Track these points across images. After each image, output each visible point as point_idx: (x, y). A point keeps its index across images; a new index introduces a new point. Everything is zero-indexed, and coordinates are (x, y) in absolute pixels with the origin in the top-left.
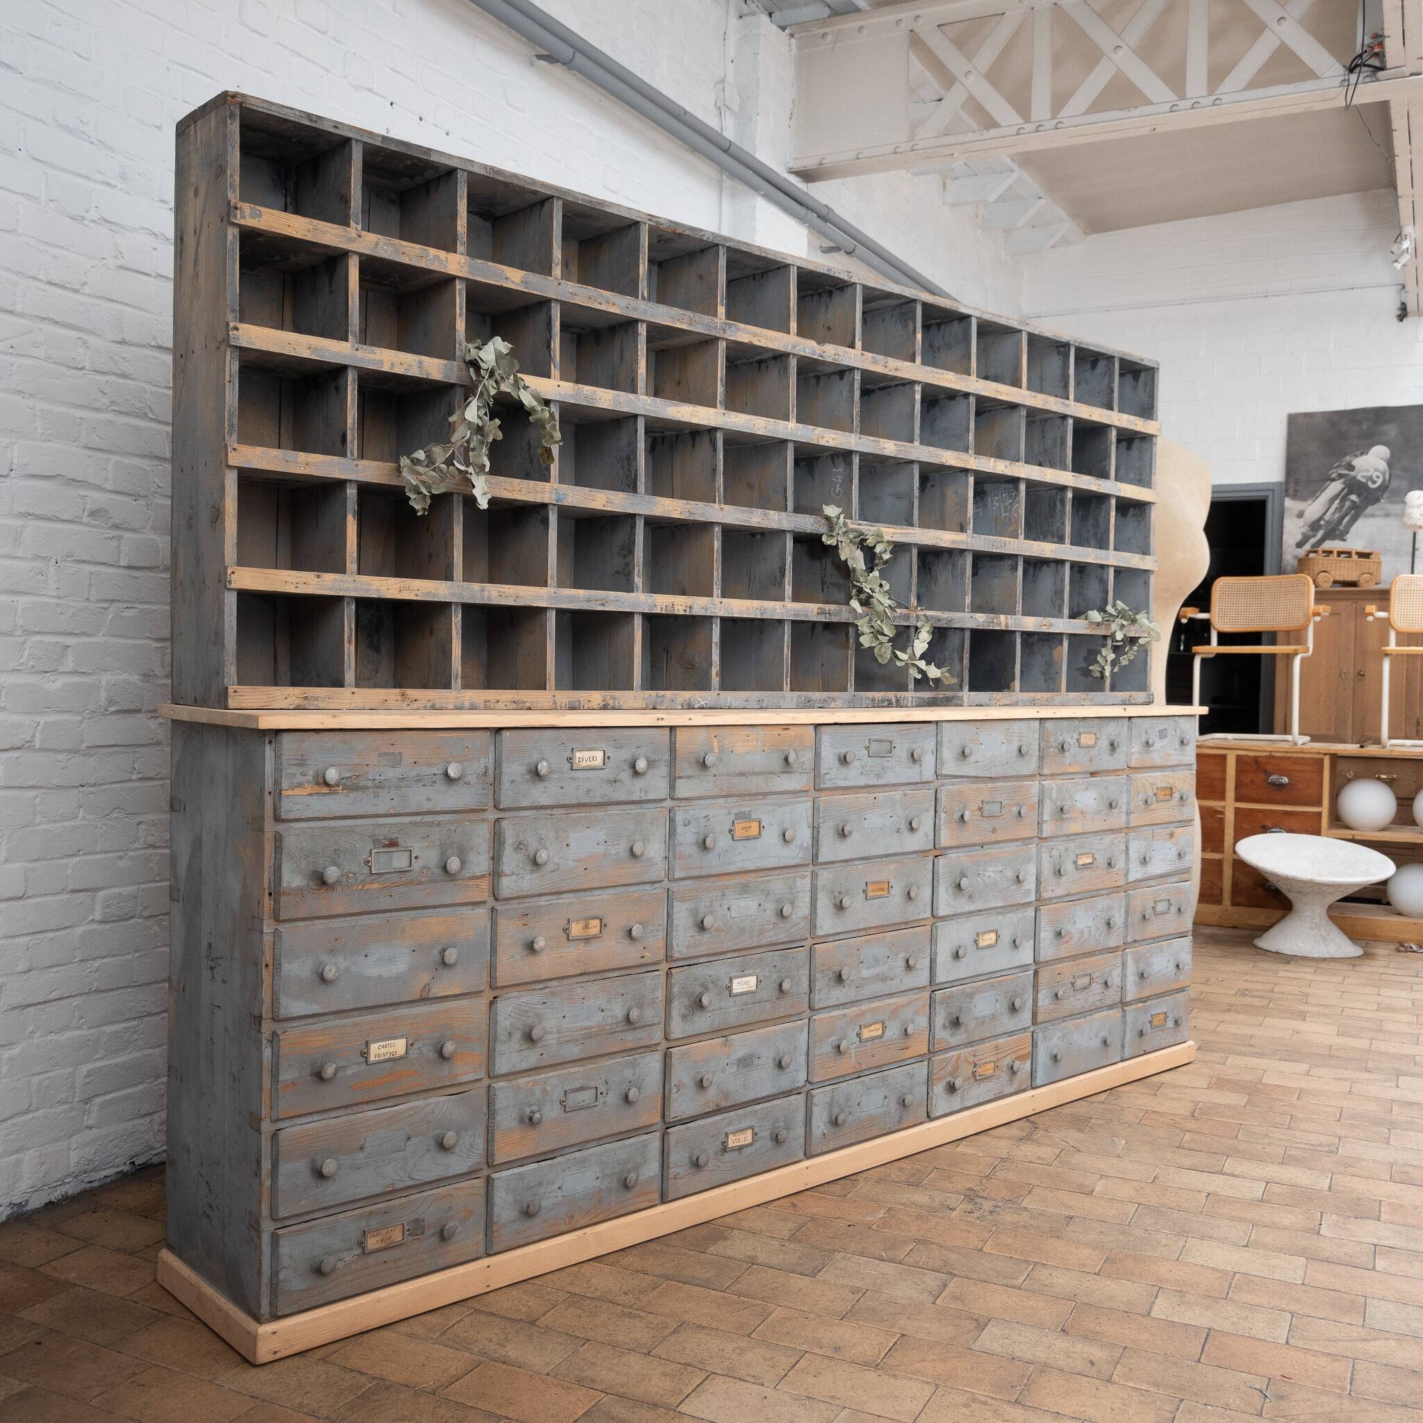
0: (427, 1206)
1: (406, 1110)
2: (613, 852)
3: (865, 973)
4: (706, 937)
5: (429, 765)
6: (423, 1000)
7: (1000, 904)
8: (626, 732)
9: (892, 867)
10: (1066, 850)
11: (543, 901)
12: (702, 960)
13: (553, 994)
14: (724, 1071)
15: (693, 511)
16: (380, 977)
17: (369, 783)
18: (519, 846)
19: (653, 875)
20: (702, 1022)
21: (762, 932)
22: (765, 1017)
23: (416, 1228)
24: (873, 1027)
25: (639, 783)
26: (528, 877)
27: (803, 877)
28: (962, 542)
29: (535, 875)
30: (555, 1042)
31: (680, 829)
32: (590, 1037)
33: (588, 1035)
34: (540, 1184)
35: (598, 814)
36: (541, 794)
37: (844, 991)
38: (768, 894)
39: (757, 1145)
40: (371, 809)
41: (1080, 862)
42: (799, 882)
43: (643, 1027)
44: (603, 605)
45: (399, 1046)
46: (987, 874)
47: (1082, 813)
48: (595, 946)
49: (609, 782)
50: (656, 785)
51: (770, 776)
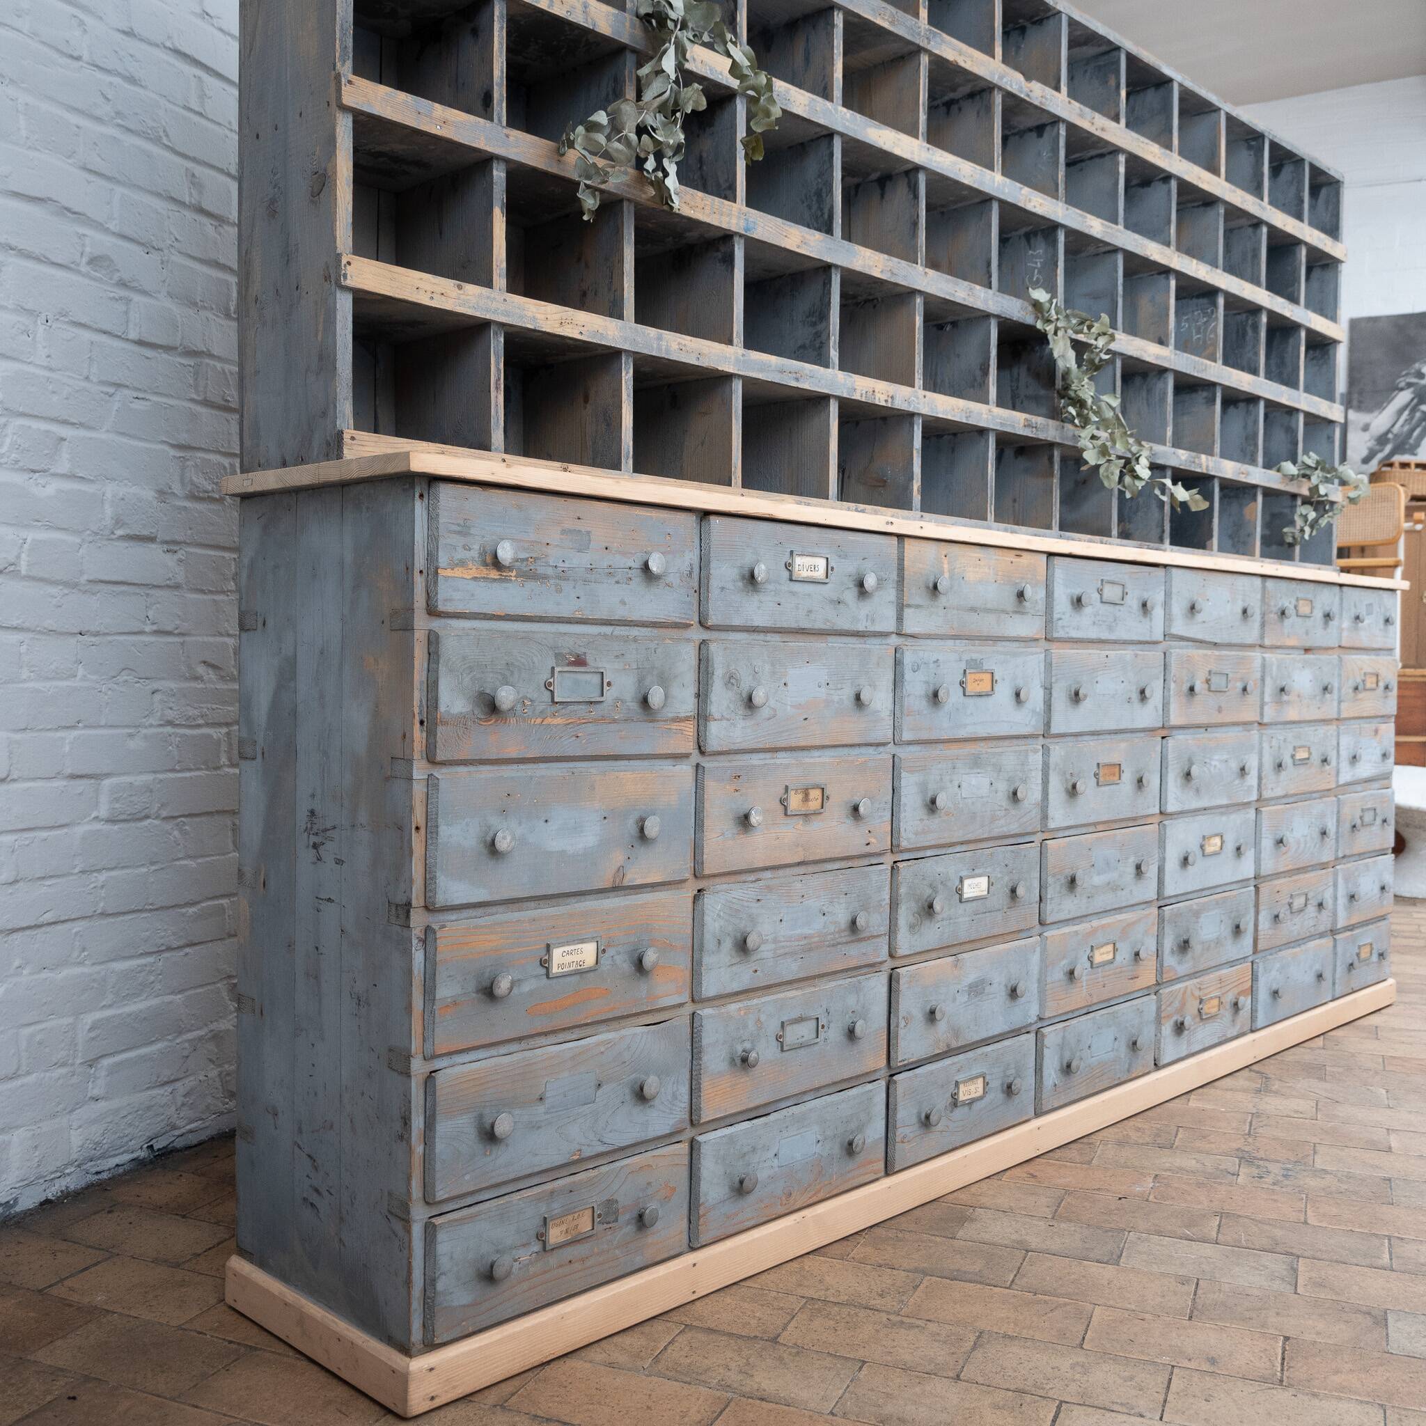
0: (621, 1182)
1: (598, 1044)
2: (836, 698)
3: (1097, 880)
4: (934, 822)
5: (624, 554)
6: (616, 888)
7: (1224, 802)
8: (851, 536)
9: (1123, 745)
10: (1285, 740)
11: (756, 760)
12: (929, 853)
13: (769, 888)
14: (954, 1000)
15: (895, 271)
16: (563, 852)
17: (550, 571)
18: (731, 680)
19: (877, 735)
20: (932, 934)
21: (994, 819)
22: (996, 931)
23: (607, 1214)
24: (1104, 949)
25: (865, 608)
26: (741, 723)
27: (1036, 751)
28: (1165, 358)
29: (749, 723)
30: (770, 955)
31: (908, 675)
32: (810, 950)
33: (809, 947)
34: (754, 1150)
35: (818, 644)
36: (757, 610)
37: (1077, 901)
38: (1001, 770)
39: (988, 1098)
40: (550, 609)
41: (1298, 757)
42: (1030, 758)
43: (869, 938)
44: (797, 379)
45: (587, 953)
46: (1213, 763)
47: (1299, 696)
48: (816, 825)
49: (832, 601)
50: (880, 612)
51: (1003, 616)
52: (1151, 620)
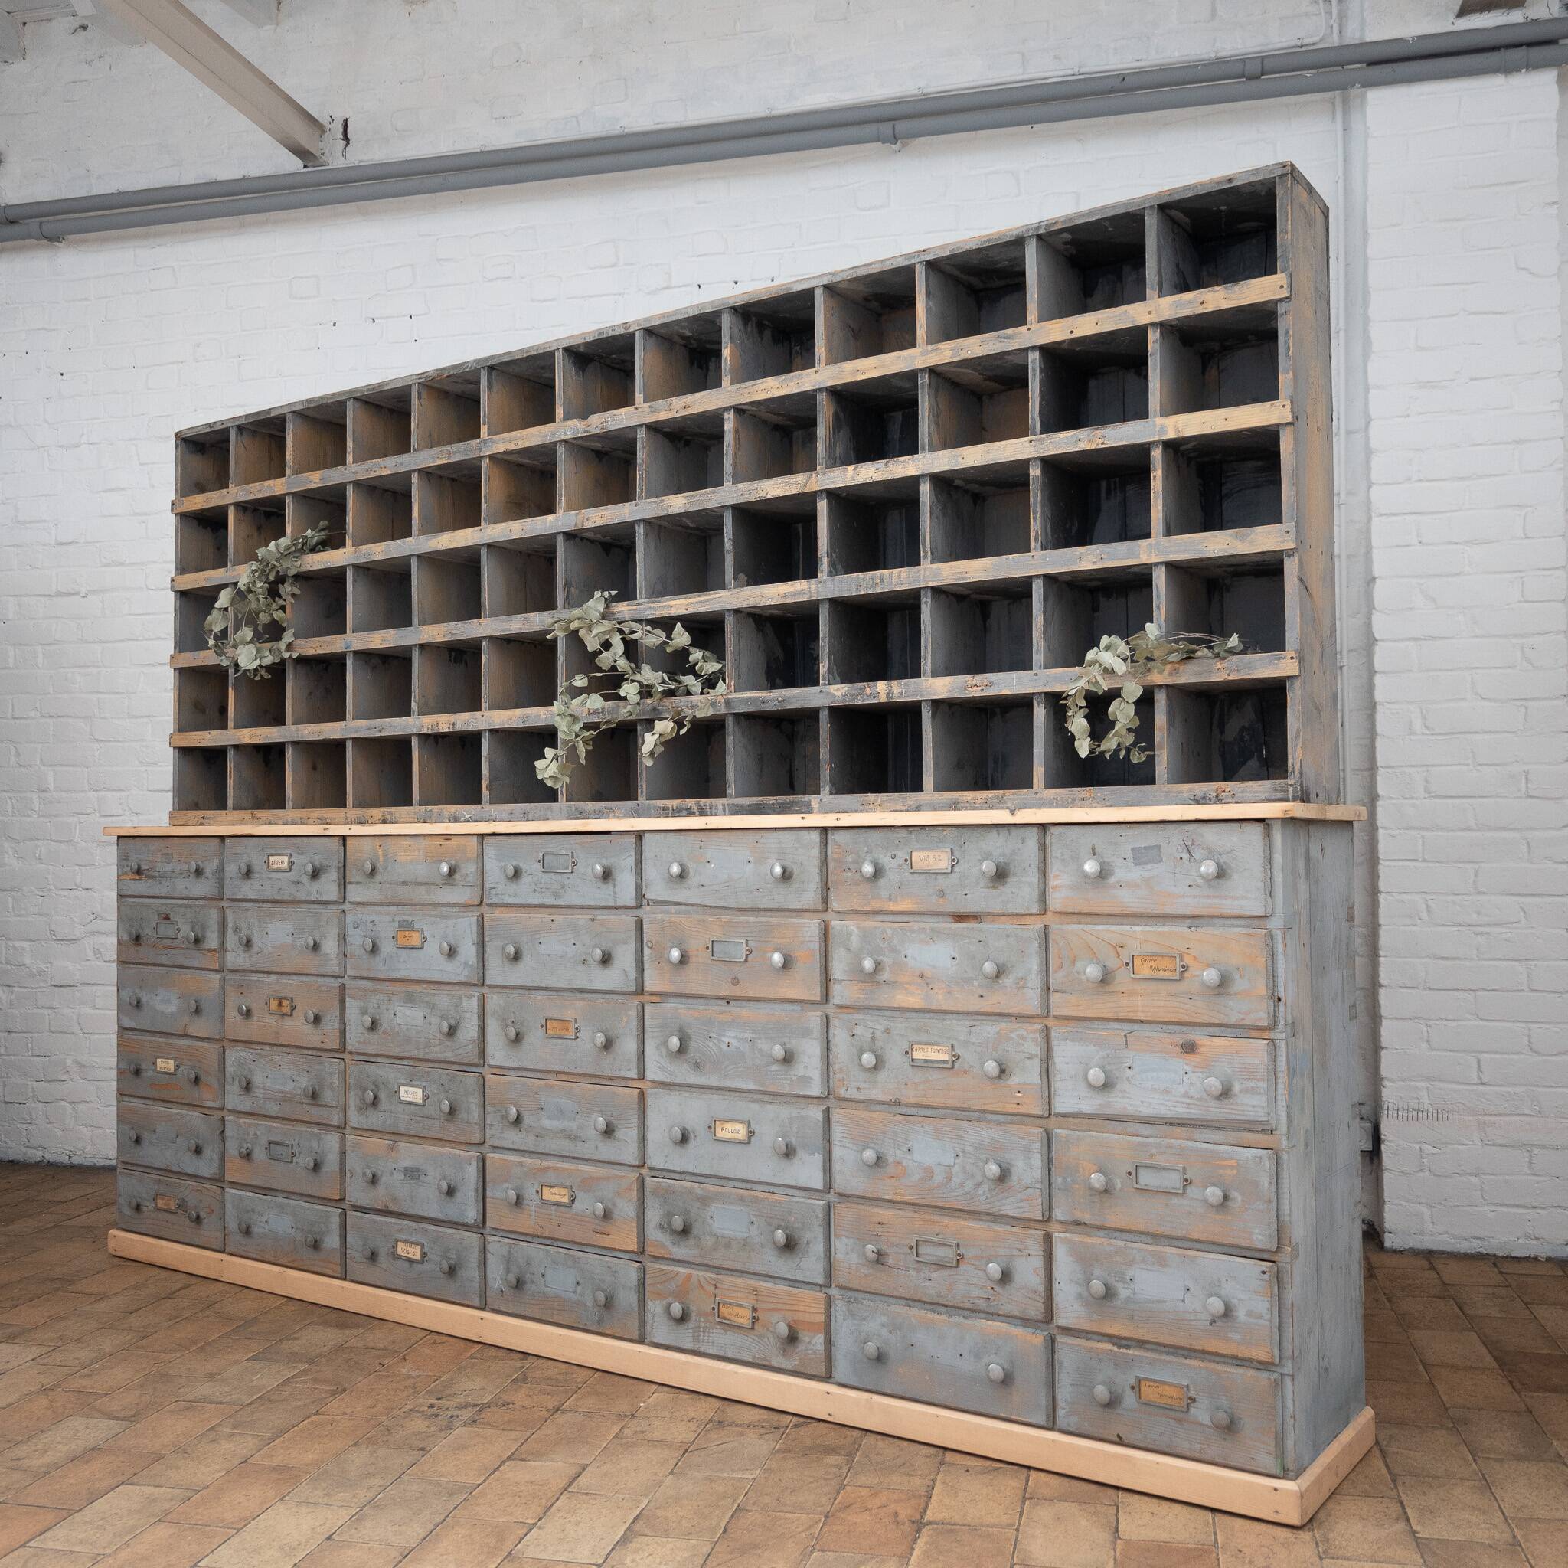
0: (187, 1190)
1: (177, 1114)
2: (300, 944)
3: (546, 1123)
4: (374, 1038)
5: (187, 863)
6: (186, 1036)
7: (751, 1086)
8: (306, 840)
9: (579, 1004)
10: (887, 1031)
11: (254, 977)
13: (261, 1055)
14: (392, 1174)
16: (162, 1012)
17: (157, 874)
18: (236, 930)
19: (329, 970)
20: (374, 1119)
21: (428, 1045)
22: (433, 1135)
23: (183, 1206)
24: (556, 1190)
25: (316, 886)
26: (243, 955)
27: (471, 997)
29: (247, 955)
30: (262, 1096)
31: (350, 931)
32: (285, 1101)
33: (285, 1099)
34: (253, 1211)
35: (290, 909)
36: (249, 890)
37: (521, 1135)
38: (433, 1008)
39: (426, 1267)
40: (157, 892)
41: (918, 1055)
42: (465, 1002)
43: (324, 1106)
45: (170, 1065)
46: (726, 1040)
48: (288, 1023)
49: (294, 882)
50: (327, 887)
51: (433, 887)
52: (614, 886)
